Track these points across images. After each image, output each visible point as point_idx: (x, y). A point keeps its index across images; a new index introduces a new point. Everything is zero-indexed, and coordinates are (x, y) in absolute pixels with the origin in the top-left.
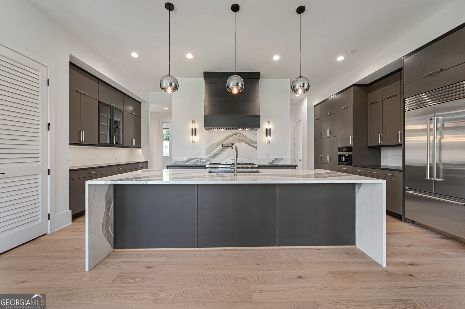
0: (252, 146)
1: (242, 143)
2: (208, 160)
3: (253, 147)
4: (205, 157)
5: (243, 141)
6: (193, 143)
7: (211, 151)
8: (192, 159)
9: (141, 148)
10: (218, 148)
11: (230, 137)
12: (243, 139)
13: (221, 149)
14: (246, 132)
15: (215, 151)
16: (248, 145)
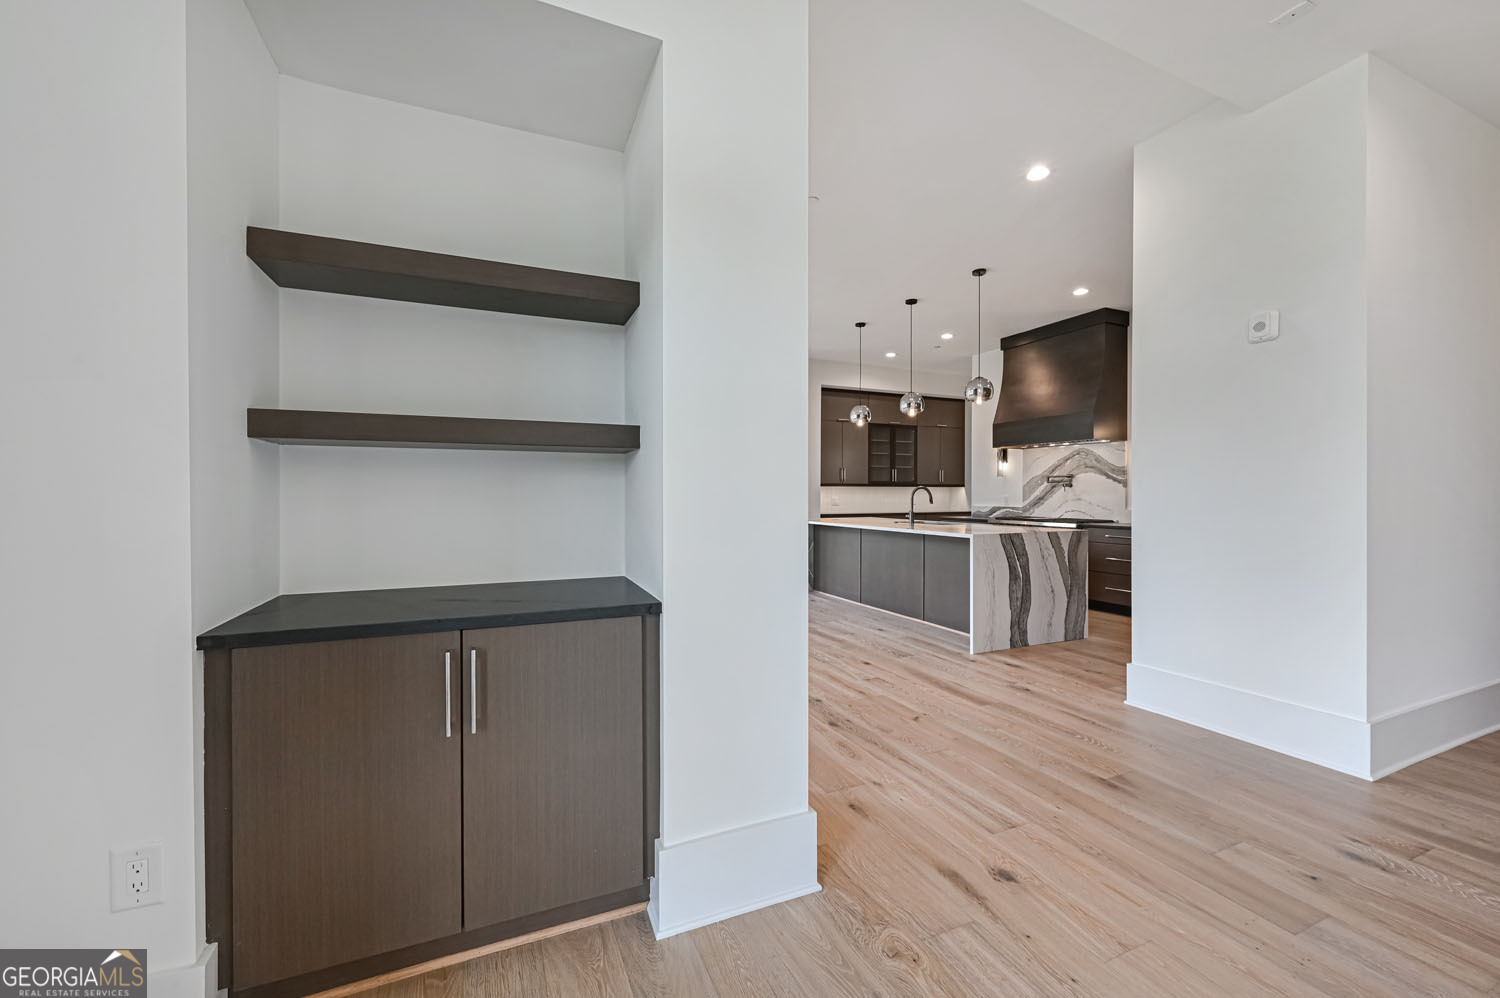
0: (1115, 480)
1: (1093, 474)
2: (1025, 509)
3: (1116, 483)
4: (1020, 505)
5: (1092, 467)
6: (998, 475)
7: (1031, 493)
8: (999, 508)
9: (963, 485)
10: (1042, 487)
11: (1068, 459)
12: (1095, 463)
13: (1049, 488)
14: (1102, 449)
15: (1038, 492)
16: (1104, 478)
